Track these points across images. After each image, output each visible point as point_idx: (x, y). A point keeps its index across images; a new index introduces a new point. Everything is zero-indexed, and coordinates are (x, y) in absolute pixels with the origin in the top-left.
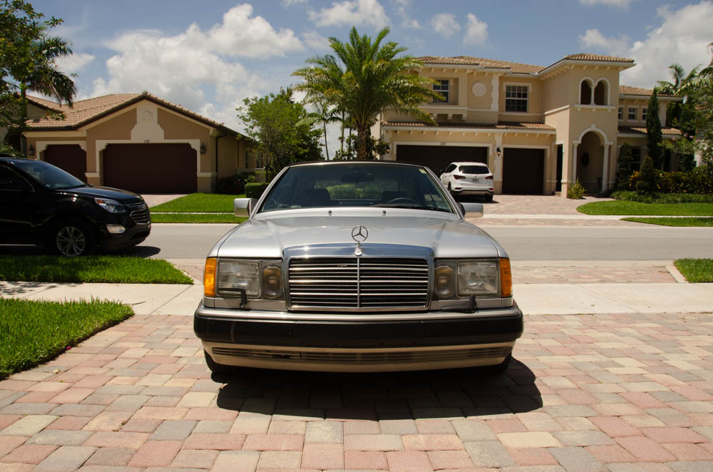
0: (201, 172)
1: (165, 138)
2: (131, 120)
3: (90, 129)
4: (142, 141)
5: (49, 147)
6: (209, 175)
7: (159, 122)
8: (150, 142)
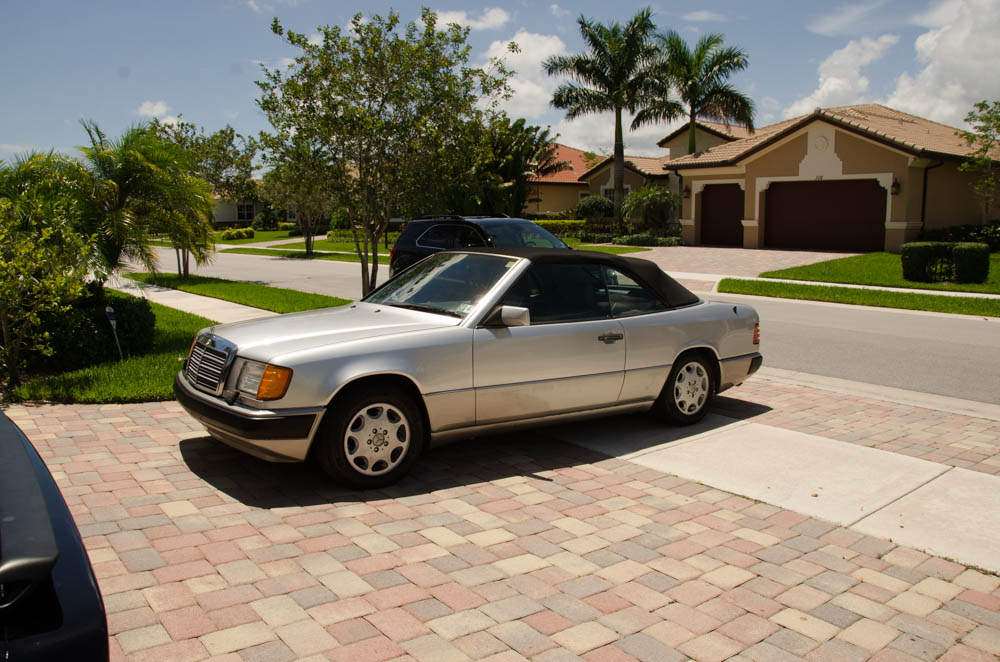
0: (892, 221)
1: (843, 173)
2: (800, 149)
3: (751, 163)
4: (813, 178)
5: (707, 187)
6: (902, 225)
7: (836, 151)
8: (824, 179)
